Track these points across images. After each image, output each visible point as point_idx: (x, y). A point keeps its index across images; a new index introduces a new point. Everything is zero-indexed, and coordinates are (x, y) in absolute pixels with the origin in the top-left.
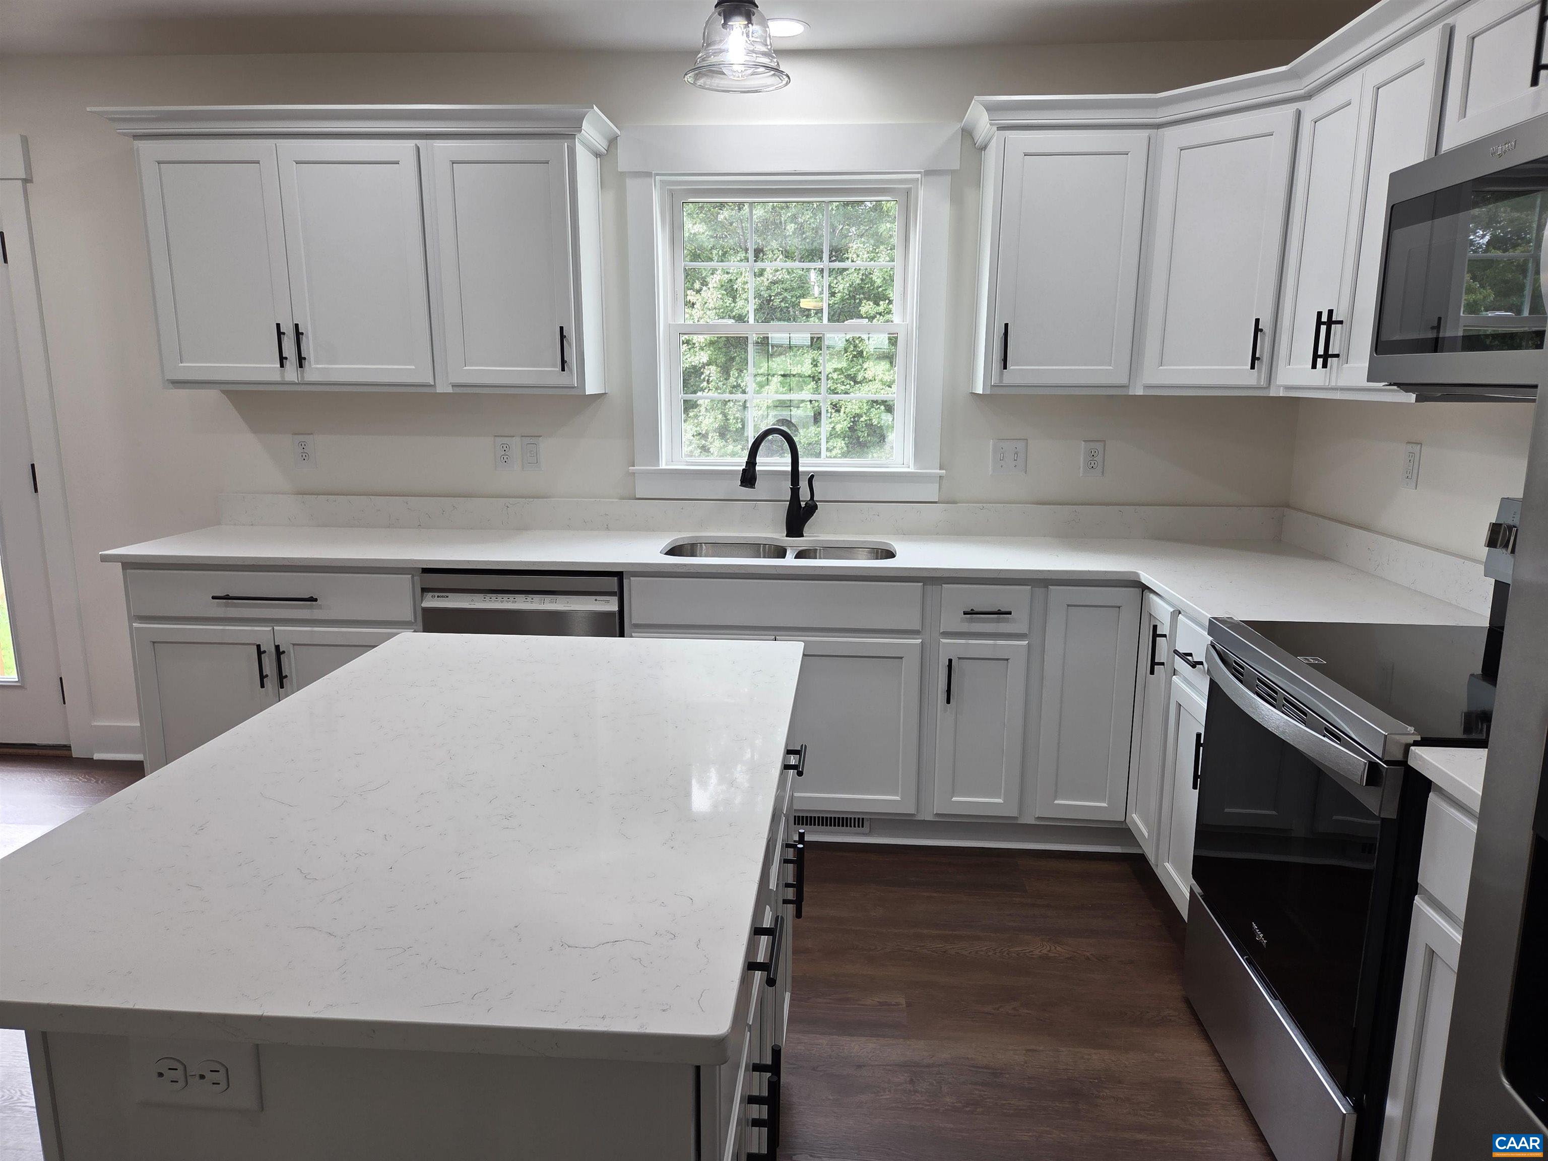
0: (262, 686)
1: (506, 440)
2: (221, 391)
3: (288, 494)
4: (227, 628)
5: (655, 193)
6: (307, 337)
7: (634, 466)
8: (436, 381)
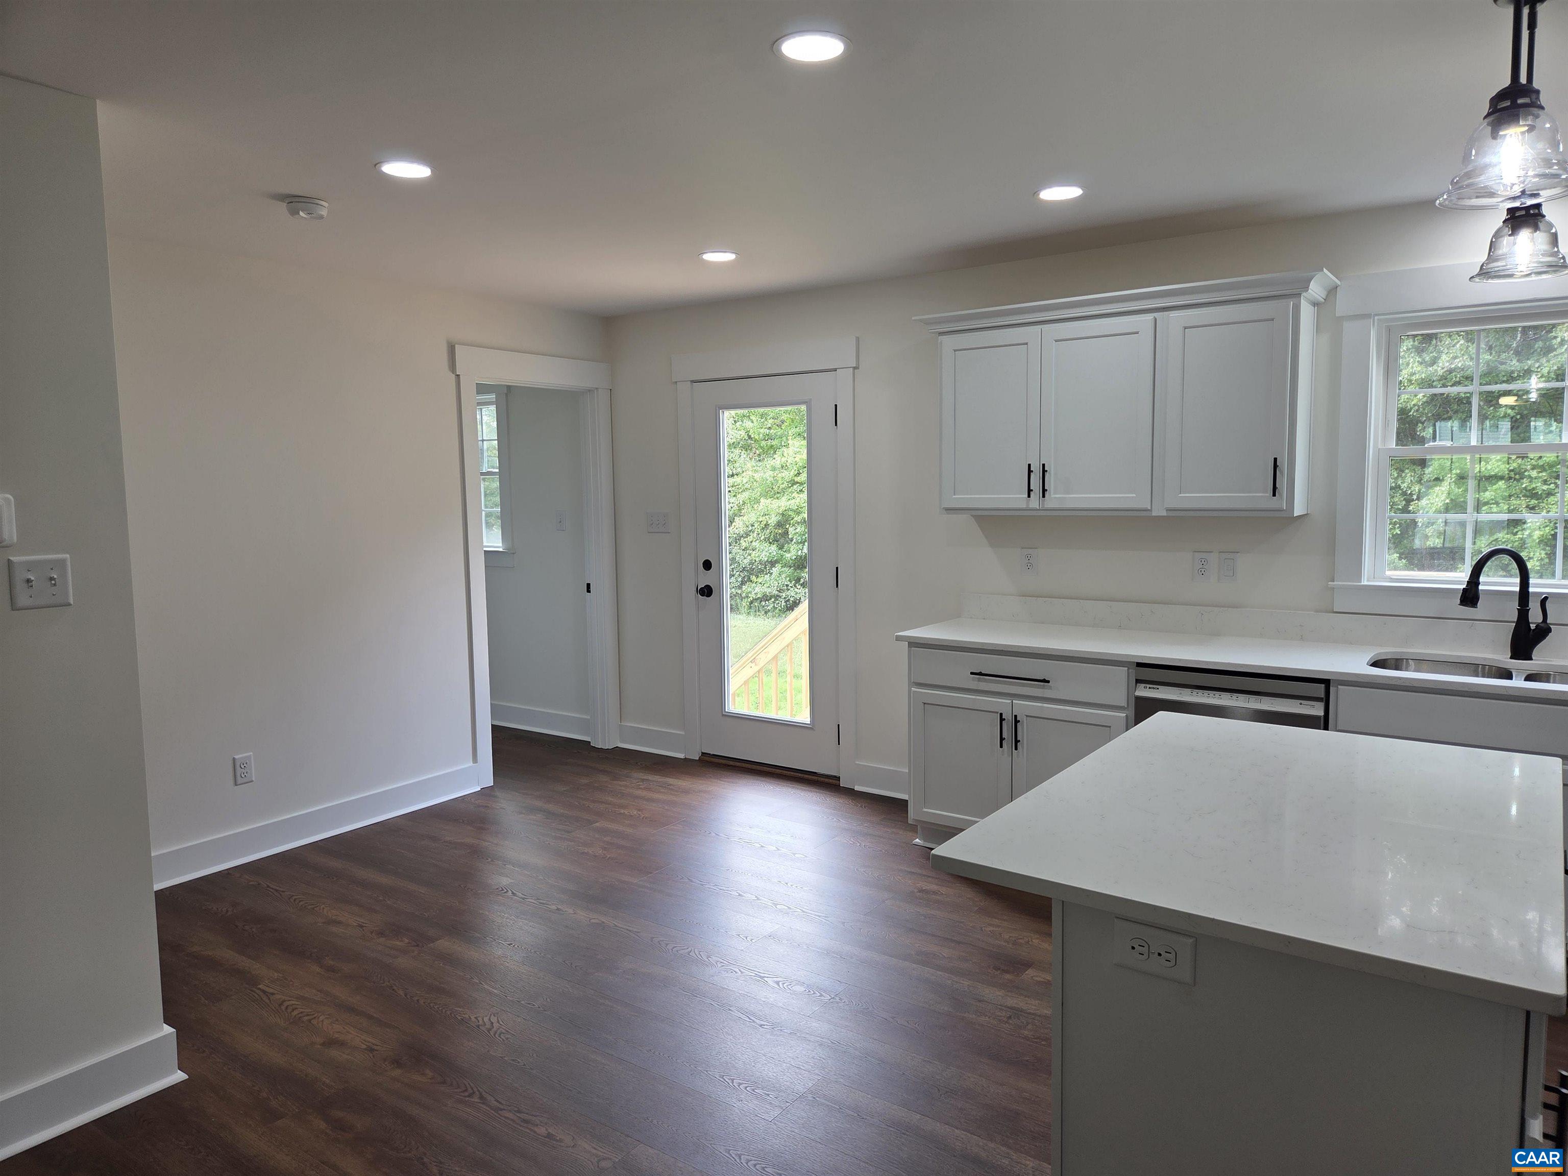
0: (1001, 746)
1: (1204, 555)
2: (971, 515)
3: (1014, 595)
4: (978, 697)
5: (1373, 332)
6: (1050, 473)
7: (1334, 582)
8: (1153, 507)
